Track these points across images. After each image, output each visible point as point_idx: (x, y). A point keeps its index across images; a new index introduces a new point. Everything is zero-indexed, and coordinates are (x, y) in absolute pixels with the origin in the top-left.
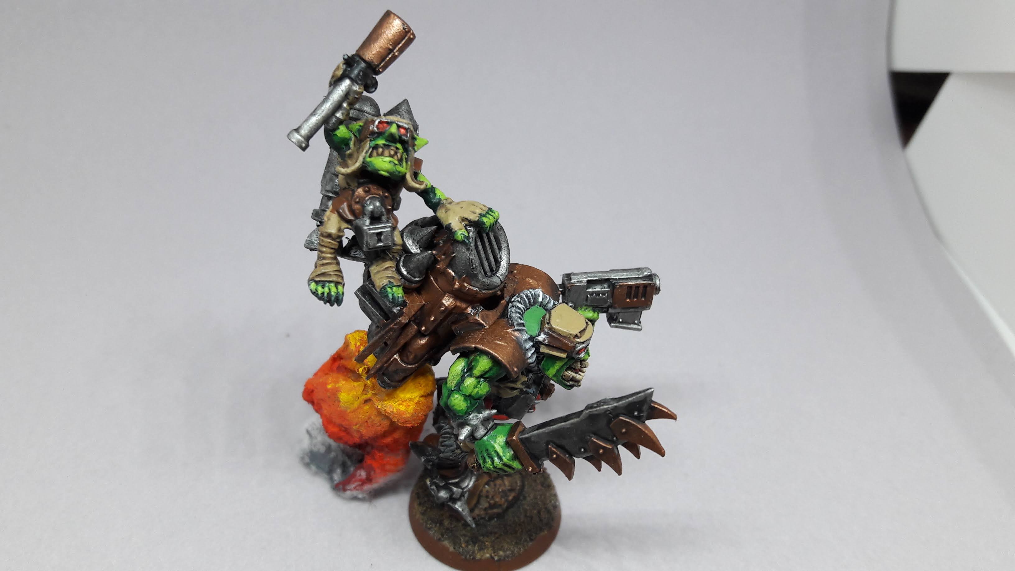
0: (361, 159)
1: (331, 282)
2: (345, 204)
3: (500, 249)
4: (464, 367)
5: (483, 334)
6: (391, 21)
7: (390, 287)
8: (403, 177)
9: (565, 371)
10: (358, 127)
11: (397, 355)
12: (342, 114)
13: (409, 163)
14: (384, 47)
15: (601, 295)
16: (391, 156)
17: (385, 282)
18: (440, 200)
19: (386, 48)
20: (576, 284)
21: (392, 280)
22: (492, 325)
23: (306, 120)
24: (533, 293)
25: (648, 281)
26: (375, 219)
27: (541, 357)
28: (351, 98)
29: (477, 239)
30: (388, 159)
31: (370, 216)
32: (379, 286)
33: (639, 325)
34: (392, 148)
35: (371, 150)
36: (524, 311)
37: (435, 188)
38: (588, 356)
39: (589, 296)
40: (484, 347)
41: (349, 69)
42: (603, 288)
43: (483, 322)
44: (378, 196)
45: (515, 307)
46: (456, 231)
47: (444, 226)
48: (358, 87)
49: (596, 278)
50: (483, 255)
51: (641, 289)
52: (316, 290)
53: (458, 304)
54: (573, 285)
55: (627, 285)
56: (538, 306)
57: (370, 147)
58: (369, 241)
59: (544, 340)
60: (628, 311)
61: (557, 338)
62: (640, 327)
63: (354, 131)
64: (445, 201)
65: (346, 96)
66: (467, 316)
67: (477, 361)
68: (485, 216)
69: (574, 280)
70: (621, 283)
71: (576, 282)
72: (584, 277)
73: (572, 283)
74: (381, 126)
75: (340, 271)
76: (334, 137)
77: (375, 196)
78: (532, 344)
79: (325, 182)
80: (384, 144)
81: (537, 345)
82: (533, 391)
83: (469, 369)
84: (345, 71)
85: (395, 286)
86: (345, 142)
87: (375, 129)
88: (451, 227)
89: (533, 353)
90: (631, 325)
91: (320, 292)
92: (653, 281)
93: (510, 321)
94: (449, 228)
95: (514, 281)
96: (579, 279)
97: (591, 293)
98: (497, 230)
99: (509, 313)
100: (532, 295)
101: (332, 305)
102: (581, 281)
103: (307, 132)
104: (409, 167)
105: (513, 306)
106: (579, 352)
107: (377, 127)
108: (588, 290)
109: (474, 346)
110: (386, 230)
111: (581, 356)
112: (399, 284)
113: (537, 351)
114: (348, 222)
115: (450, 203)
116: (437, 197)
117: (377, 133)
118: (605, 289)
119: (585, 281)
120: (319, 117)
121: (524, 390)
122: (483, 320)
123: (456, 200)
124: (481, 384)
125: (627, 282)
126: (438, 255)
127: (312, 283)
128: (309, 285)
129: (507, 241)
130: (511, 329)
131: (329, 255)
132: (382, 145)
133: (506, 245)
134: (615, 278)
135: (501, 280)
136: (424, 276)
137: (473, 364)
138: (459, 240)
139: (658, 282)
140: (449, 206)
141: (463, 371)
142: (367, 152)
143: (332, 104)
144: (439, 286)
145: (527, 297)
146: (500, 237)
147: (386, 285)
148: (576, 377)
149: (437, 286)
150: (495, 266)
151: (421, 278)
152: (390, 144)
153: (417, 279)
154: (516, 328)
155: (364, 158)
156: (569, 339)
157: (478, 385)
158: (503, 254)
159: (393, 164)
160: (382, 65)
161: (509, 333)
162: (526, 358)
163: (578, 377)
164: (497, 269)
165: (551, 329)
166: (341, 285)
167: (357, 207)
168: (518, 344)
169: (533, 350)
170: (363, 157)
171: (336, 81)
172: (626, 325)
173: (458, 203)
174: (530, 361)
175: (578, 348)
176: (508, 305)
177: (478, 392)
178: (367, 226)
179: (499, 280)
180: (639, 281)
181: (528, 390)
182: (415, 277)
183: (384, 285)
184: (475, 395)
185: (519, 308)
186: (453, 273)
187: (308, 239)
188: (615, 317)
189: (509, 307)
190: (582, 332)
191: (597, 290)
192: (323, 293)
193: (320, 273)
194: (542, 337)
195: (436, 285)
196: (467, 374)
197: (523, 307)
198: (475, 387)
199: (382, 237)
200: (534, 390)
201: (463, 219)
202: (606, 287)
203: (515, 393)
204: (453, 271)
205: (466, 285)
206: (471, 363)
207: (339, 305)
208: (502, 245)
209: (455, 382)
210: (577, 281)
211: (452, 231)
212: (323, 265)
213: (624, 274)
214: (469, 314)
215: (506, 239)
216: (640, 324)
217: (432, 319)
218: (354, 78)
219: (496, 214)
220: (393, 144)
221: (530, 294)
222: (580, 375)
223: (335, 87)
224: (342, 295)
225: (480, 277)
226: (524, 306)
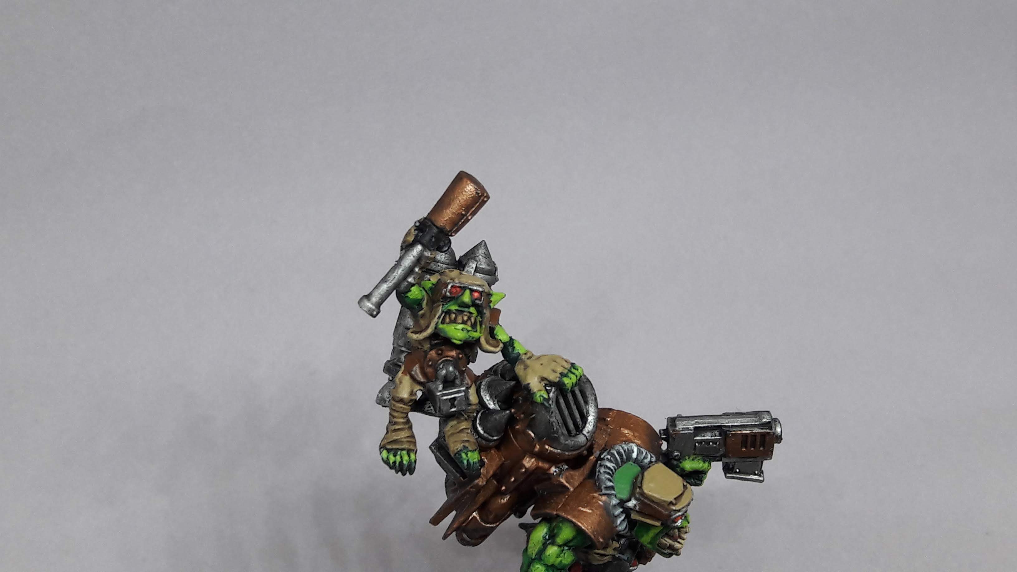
0: (433, 325)
1: (403, 449)
2: (417, 366)
3: (586, 403)
4: (546, 533)
5: (567, 499)
6: (464, 185)
7: (464, 452)
8: (478, 340)
9: (662, 538)
10: (430, 285)
11: (477, 512)
12: (414, 278)
13: (484, 326)
14: (456, 213)
15: (711, 443)
16: (464, 322)
17: (460, 446)
18: (519, 354)
19: (459, 213)
20: (681, 432)
21: (467, 444)
22: (577, 487)
23: (377, 287)
24: (625, 449)
25: (767, 429)
26: (448, 383)
27: (632, 524)
28: (423, 263)
29: (559, 397)
30: (460, 326)
31: (443, 380)
32: (453, 451)
33: (760, 476)
34: (465, 313)
35: (443, 315)
36: (614, 470)
37: (514, 340)
38: (687, 523)
39: (697, 444)
40: (566, 515)
41: (421, 234)
42: (713, 436)
43: (567, 484)
44: (451, 359)
45: (603, 466)
46: (534, 393)
47: (523, 385)
48: (430, 253)
49: (705, 425)
50: (566, 413)
51: (758, 439)
52: (387, 458)
53: (540, 464)
54: (677, 432)
55: (741, 433)
56: (632, 463)
57: (443, 312)
58: (442, 407)
59: (635, 506)
60: (745, 460)
61: (649, 504)
62: (761, 479)
63: (426, 289)
64: (524, 355)
65: (419, 260)
66: (549, 477)
67: (560, 529)
68: (566, 376)
69: (680, 426)
70: (734, 431)
71: (681, 429)
72: (691, 423)
73: (677, 431)
74: (454, 290)
75: (413, 436)
76: (406, 299)
77: (448, 358)
78: (621, 510)
79: (398, 336)
80: (456, 310)
81: (627, 511)
82: (627, 557)
83: (551, 538)
84: (416, 236)
85: (470, 451)
86: (418, 303)
87: (448, 294)
88: (529, 387)
89: (624, 520)
90: (751, 476)
91: (391, 462)
92: (772, 430)
93: (597, 484)
94: (527, 388)
95: (607, 431)
96: (684, 425)
97: (700, 442)
98: (583, 384)
99: (597, 474)
100: (625, 451)
101: (404, 474)
102: (687, 428)
103: (378, 299)
104: (483, 331)
105: (601, 466)
106: (675, 521)
107: (450, 292)
108: (695, 438)
109: (555, 513)
110: (460, 395)
111: (677, 524)
112: (475, 448)
113: (628, 517)
114: (420, 383)
115: (530, 358)
116: (516, 352)
117: (449, 297)
118: (716, 438)
119: (692, 428)
120: (391, 284)
121: (617, 556)
122: (567, 482)
123: (537, 354)
124: (565, 553)
125: (741, 431)
126: (516, 414)
127: (383, 450)
128: (381, 453)
129: (594, 394)
130: (599, 493)
131: (402, 420)
132: (454, 311)
133: (593, 398)
134: (727, 425)
135: (587, 439)
136: (503, 434)
137: (555, 531)
138: (538, 402)
139: (779, 430)
140: (528, 362)
141: (544, 538)
142: (439, 317)
143: (403, 270)
144: (519, 445)
145: (619, 453)
146: (585, 390)
147: (461, 450)
148: (673, 546)
149: (517, 444)
150: (581, 423)
151: (500, 437)
152: (463, 309)
153: (495, 438)
154: (604, 492)
155: (437, 324)
156: (662, 506)
157: (561, 554)
158: (590, 409)
159: (465, 332)
160: (455, 229)
161: (595, 498)
162: (615, 526)
163: (677, 545)
164: (583, 425)
165: (643, 494)
166: (413, 452)
167: (429, 370)
168: (606, 509)
169: (623, 518)
170: (435, 323)
171: (406, 247)
172: (744, 476)
173: (539, 358)
174: (620, 528)
175: (674, 516)
176: (596, 462)
177: (561, 561)
178: (440, 391)
179: (585, 438)
180: (756, 429)
181: (622, 556)
182: (493, 436)
183: (459, 450)
184: (558, 565)
185: (609, 468)
186: (533, 435)
187: (380, 395)
188: (731, 467)
189: (598, 466)
190: (678, 498)
191: (706, 438)
192: (395, 462)
193: (391, 440)
194: (632, 503)
195: (515, 442)
196: (550, 541)
197: (613, 467)
198: (558, 556)
199: (456, 402)
200: (629, 556)
201: (543, 379)
202: (717, 435)
203: (606, 559)
204: (533, 432)
205: (547, 447)
206: (553, 530)
207: (411, 473)
208: (589, 399)
209: (536, 550)
210: (683, 428)
211: (530, 392)
212: (395, 430)
213: (738, 420)
214: (552, 474)
215: (594, 392)
216: (762, 475)
217: (513, 479)
218: (425, 244)
219: (580, 370)
220: (466, 309)
221: (622, 451)
222: (679, 543)
223: (406, 252)
224: (414, 463)
225: (562, 439)
226: (614, 465)
